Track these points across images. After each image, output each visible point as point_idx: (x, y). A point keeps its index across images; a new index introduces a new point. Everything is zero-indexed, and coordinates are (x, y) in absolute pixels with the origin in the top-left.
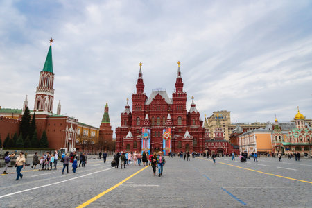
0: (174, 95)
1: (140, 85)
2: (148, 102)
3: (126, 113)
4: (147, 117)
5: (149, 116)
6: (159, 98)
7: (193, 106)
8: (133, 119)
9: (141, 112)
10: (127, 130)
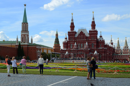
0: (90, 31)
1: (72, 26)
2: (76, 36)
3: (65, 42)
4: (75, 44)
5: (77, 43)
6: (82, 33)
7: (101, 37)
8: (69, 45)
9: (73, 41)
10: (66, 51)
